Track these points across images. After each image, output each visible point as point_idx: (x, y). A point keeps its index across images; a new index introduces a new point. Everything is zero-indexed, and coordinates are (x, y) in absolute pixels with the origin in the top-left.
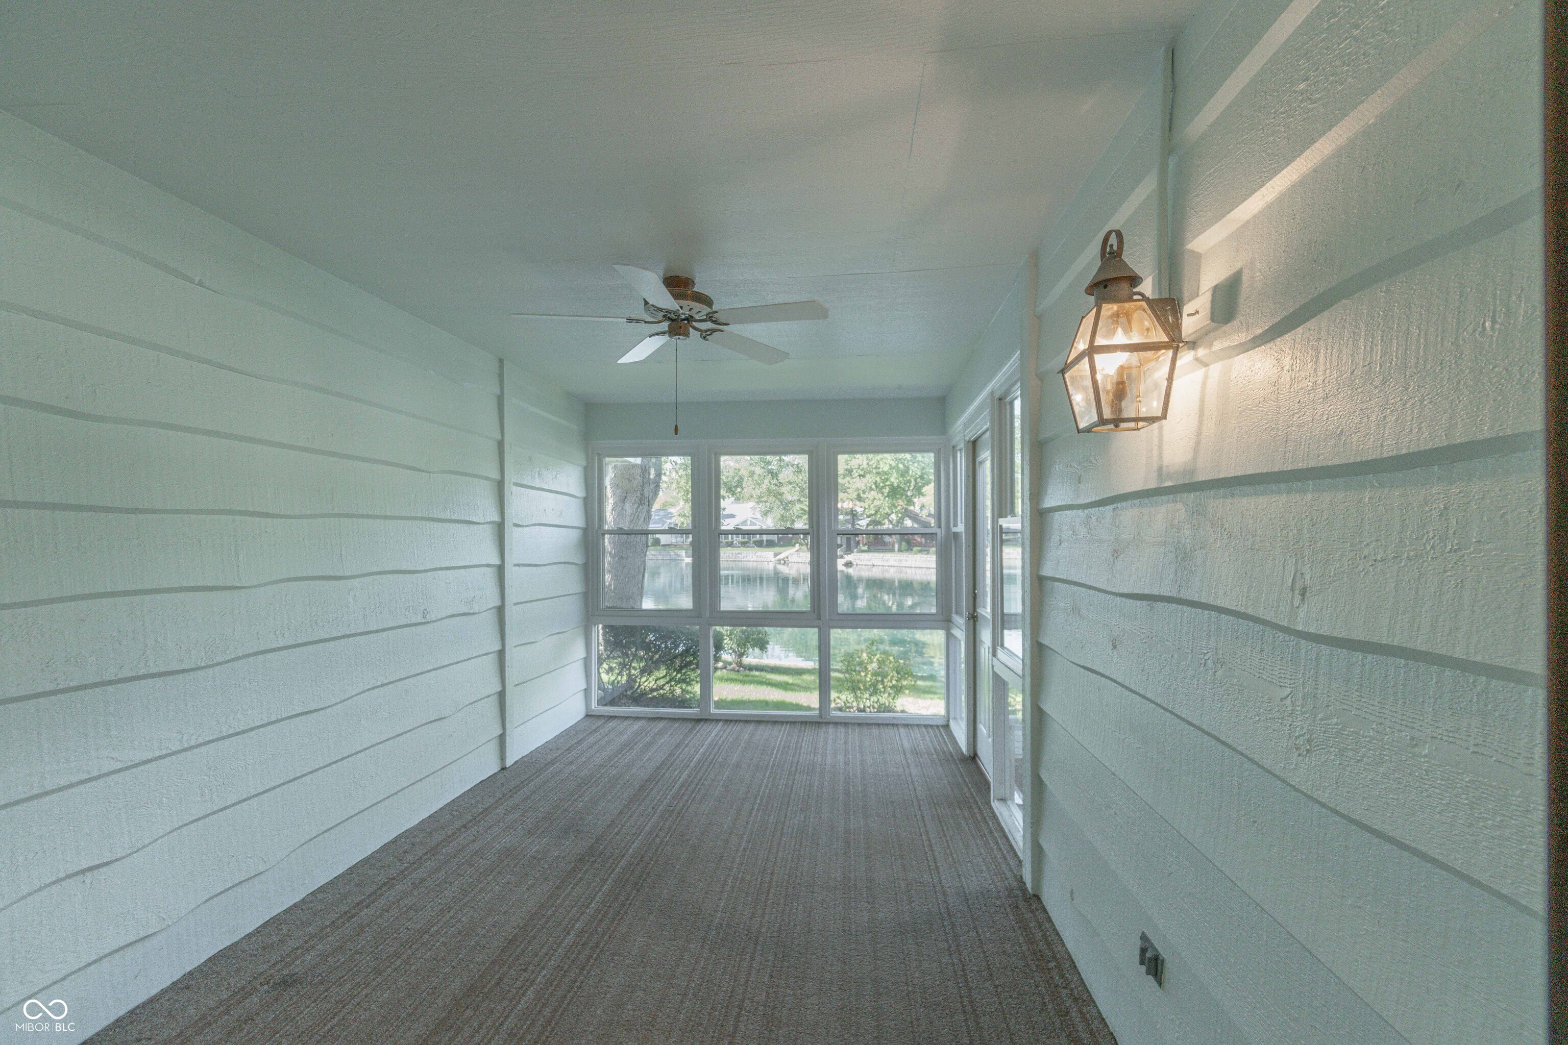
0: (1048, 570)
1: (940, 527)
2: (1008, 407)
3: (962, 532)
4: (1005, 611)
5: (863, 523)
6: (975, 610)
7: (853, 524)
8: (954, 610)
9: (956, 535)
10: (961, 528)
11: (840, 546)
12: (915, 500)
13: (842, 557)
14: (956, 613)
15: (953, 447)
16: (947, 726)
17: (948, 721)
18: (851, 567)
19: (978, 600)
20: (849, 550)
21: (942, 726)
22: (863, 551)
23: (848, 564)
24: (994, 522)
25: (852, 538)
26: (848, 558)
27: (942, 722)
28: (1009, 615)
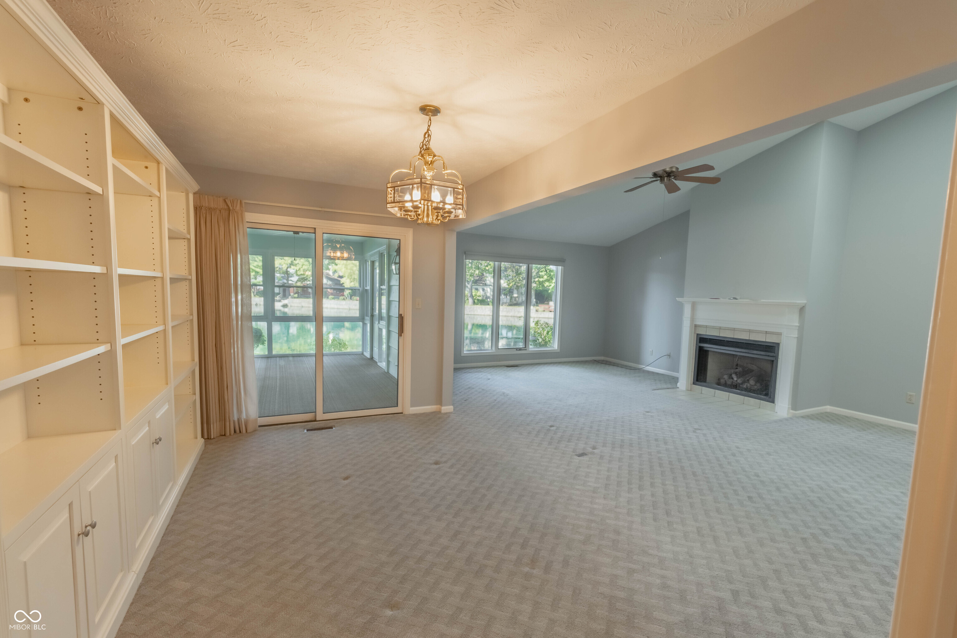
0: (391, 299)
1: (361, 287)
2: (383, 256)
3: (369, 289)
4: (382, 316)
5: (294, 280)
6: (373, 313)
7: (288, 280)
8: (365, 315)
9: (366, 290)
10: (368, 288)
11: (279, 294)
12: (330, 267)
13: (280, 301)
14: (366, 316)
15: (366, 260)
16: (363, 354)
17: (363, 352)
18: (287, 307)
19: (374, 311)
20: (285, 296)
21: (361, 354)
22: (295, 298)
23: (285, 306)
24: (379, 287)
25: (286, 288)
26: (285, 302)
27: (361, 353)
28: (383, 317)
